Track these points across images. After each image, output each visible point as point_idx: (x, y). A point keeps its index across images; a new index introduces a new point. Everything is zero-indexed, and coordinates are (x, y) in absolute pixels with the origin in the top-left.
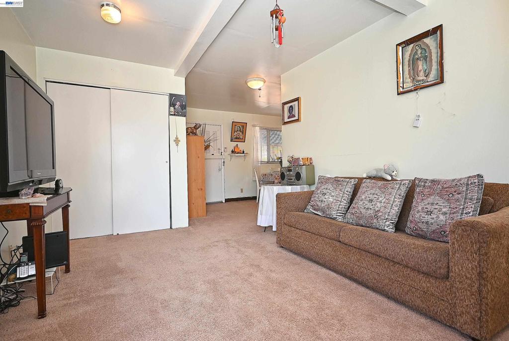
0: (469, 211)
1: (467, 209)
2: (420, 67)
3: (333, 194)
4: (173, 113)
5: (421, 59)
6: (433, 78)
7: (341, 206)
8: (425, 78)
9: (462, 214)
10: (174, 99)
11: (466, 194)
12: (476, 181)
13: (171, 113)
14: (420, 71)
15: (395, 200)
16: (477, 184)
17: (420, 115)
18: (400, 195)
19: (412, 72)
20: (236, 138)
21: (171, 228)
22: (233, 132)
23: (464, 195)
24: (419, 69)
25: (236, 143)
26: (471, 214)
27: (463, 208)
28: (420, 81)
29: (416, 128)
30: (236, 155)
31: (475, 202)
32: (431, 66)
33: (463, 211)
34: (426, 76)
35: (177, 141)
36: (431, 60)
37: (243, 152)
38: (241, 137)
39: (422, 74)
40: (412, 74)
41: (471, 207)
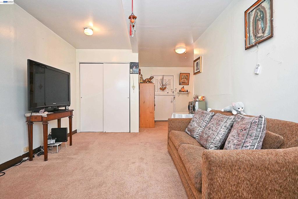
0: (248, 145)
1: (247, 143)
2: (260, 26)
3: (197, 122)
4: (132, 72)
5: (260, 20)
6: (267, 33)
7: (200, 130)
8: (262, 34)
9: (243, 146)
10: (133, 65)
11: (249, 131)
12: (257, 121)
13: (131, 72)
14: (259, 29)
15: (221, 130)
16: (257, 123)
17: (260, 64)
18: (225, 127)
19: (255, 31)
20: (183, 83)
21: (130, 132)
22: (181, 79)
23: (248, 131)
24: (259, 28)
25: (183, 86)
26: (248, 148)
27: (244, 142)
28: (260, 37)
29: (257, 75)
30: (182, 93)
31: (253, 138)
32: (266, 24)
33: (243, 144)
34: (263, 33)
35: (134, 87)
36: (266, 19)
37: (187, 91)
38: (186, 82)
39: (260, 31)
40: (255, 33)
41: (250, 142)
